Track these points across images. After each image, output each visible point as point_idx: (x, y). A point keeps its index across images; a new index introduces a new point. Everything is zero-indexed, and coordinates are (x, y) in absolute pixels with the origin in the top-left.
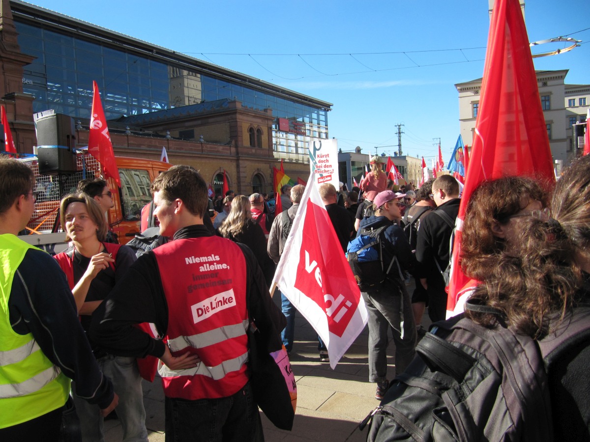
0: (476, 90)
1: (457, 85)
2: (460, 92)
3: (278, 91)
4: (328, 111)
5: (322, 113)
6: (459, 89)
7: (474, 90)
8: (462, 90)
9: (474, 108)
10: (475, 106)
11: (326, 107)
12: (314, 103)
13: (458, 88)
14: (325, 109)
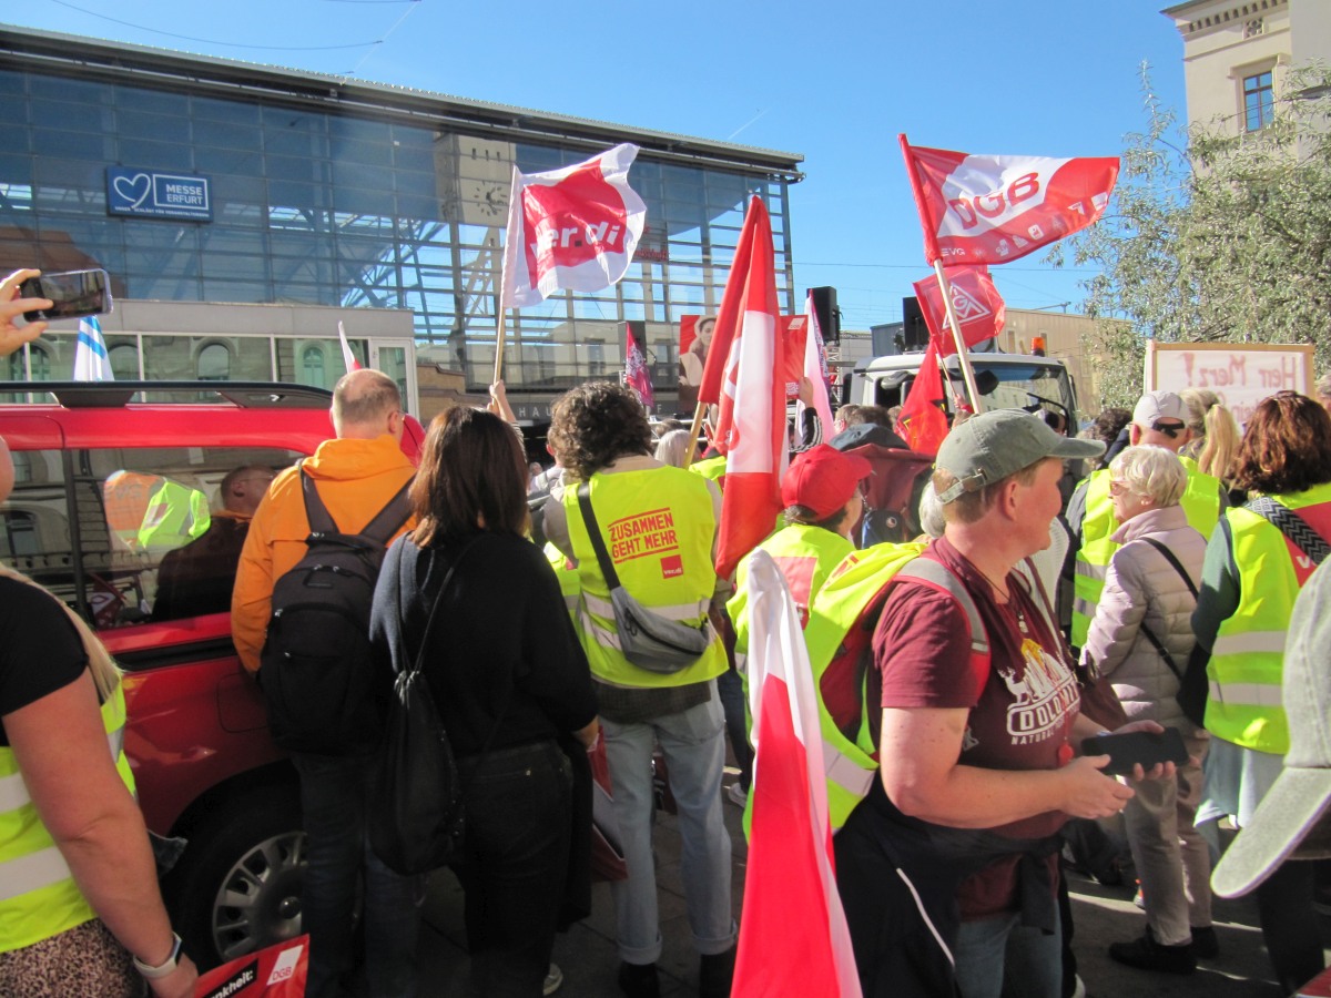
0: (1252, 16)
1: (1172, 12)
2: (1188, 39)
3: (508, 123)
4: (795, 181)
5: (774, 189)
6: (1182, 28)
7: (1242, 18)
8: (1193, 30)
9: (1247, 93)
10: (1251, 84)
11: (783, 168)
12: (700, 153)
13: (1180, 22)
14: (782, 177)
